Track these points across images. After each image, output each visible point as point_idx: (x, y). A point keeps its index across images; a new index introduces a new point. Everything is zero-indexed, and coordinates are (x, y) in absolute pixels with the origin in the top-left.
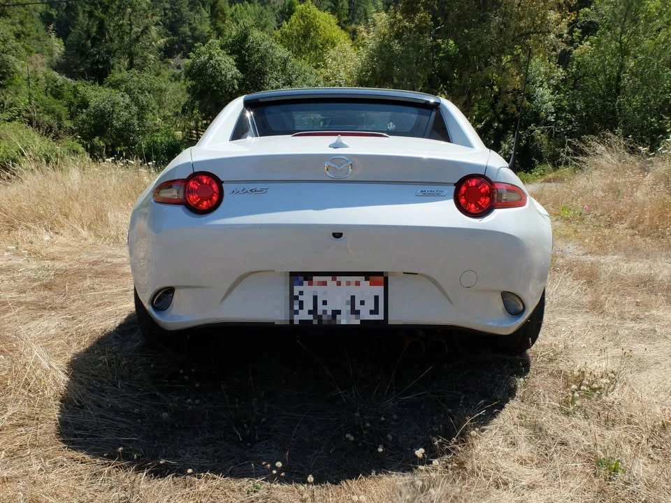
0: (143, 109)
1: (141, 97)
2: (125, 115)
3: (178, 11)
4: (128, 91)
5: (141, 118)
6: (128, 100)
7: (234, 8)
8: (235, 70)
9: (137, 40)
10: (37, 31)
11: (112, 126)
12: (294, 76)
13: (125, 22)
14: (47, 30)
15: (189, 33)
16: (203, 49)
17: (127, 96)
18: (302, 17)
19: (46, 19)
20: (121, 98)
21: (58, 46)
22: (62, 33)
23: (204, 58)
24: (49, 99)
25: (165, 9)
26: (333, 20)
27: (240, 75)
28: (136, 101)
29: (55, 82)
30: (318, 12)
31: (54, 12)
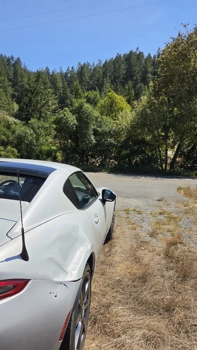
0: (38, 135)
1: (38, 131)
2: (30, 138)
3: (66, 94)
4: (33, 128)
5: (37, 140)
6: (32, 132)
7: (88, 93)
8: (75, 121)
9: (43, 106)
10: (9, 101)
11: (24, 142)
12: (103, 124)
13: (39, 99)
14: (12, 100)
15: (69, 103)
16: (61, 112)
17: (32, 130)
18: (110, 98)
19: (13, 96)
20: (29, 131)
21: (16, 107)
22: (18, 102)
23: (62, 115)
24: (5, 130)
25: (60, 93)
26: (124, 100)
27: (76, 123)
28: (35, 132)
29: (8, 122)
30: (117, 96)
31: (16, 94)
